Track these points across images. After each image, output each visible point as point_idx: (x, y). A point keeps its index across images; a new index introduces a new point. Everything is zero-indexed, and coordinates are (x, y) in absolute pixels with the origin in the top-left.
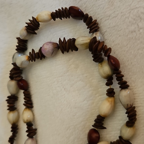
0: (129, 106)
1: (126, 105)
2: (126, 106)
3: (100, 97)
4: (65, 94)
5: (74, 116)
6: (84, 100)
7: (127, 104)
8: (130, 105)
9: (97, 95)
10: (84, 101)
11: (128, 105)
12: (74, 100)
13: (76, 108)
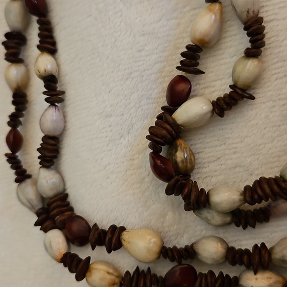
0: (251, 14)
1: (245, 13)
2: (244, 16)
3: (192, 12)
4: (121, 10)
5: (140, 51)
6: (161, 19)
7: (247, 10)
8: (253, 12)
9: (187, 9)
10: (159, 21)
11: (248, 12)
12: (140, 21)
13: (144, 35)
